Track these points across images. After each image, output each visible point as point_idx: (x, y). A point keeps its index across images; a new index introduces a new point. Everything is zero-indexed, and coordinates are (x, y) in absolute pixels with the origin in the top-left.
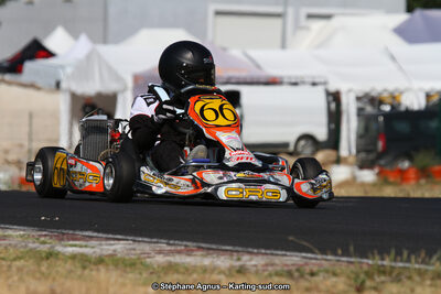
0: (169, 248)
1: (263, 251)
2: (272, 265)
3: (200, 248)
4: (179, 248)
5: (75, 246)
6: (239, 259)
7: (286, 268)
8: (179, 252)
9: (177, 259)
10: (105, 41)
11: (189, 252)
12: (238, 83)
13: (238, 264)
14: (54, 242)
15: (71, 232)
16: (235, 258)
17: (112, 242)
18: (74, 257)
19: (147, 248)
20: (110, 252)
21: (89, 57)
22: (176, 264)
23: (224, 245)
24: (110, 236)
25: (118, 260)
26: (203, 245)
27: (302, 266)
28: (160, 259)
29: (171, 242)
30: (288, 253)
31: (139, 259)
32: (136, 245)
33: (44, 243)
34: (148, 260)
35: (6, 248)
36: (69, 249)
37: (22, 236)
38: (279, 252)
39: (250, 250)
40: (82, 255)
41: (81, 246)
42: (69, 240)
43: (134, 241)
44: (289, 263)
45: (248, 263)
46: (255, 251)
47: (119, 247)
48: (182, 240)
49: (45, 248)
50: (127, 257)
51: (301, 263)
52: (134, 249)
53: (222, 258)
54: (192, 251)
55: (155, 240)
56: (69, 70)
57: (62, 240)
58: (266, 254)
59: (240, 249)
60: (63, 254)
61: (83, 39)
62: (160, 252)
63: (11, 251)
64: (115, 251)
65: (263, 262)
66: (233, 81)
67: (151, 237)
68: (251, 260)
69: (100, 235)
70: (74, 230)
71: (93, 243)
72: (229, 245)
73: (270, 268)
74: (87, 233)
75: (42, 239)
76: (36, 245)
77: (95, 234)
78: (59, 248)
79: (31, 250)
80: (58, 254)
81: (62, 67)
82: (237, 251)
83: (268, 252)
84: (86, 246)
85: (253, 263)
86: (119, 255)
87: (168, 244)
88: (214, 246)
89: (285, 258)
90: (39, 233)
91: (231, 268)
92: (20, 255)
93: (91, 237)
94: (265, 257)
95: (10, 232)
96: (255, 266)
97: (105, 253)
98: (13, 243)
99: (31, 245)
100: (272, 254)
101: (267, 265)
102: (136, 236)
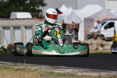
0: (83, 71)
1: (107, 71)
2: (108, 75)
3: (91, 70)
4: (85, 71)
5: (58, 70)
6: (100, 73)
7: (111, 76)
8: (85, 72)
9: (84, 74)
10: (76, 9)
11: (87, 72)
12: (114, 20)
13: (99, 75)
14: (53, 69)
15: (58, 67)
16: (99, 73)
17: (68, 69)
18: (58, 73)
19: (77, 70)
20: (67, 72)
21: (71, 13)
22: (84, 75)
23: (97, 69)
24: (68, 68)
25: (69, 74)
26: (92, 70)
27: (115, 75)
28: (80, 74)
29: (84, 69)
30: (113, 72)
31: (74, 74)
32: (74, 70)
33: (51, 70)
34: (77, 74)
35: (41, 71)
36: (57, 71)
37: (45, 68)
38: (111, 71)
39: (104, 71)
40: (60, 73)
41: (60, 71)
42: (57, 69)
43: (74, 69)
44: (113, 74)
45: (102, 74)
46: (105, 71)
47: (70, 70)
48: (86, 68)
49: (51, 71)
50: (71, 73)
51: (116, 74)
52: (74, 71)
53: (96, 73)
54: (88, 71)
55: (79, 68)
56: (66, 17)
57: (55, 69)
58: (108, 72)
59: (101, 70)
60: (55, 73)
61: (70, 8)
62: (80, 72)
63: (42, 72)
64: (69, 72)
65: (106, 74)
66: (112, 19)
67: (78, 68)
68: (103, 74)
69: (66, 67)
70: (59, 66)
71: (63, 69)
72: (98, 69)
73: (107, 76)
74: (62, 67)
75: (50, 69)
76: (49, 70)
77: (64, 67)
78: (54, 71)
79: (47, 72)
80: (54, 72)
81: (64, 16)
82: (100, 71)
83: (108, 71)
84: (61, 71)
85: (104, 74)
86: (69, 73)
87: (83, 70)
88: (94, 70)
89: (112, 73)
90: (50, 67)
91: (97, 76)
92: (44, 73)
93: (63, 68)
94: (107, 73)
95: (42, 67)
96: (104, 75)
97: (66, 72)
98: (43, 70)
99: (47, 70)
100: (109, 72)
101: (107, 75)
102: (74, 67)
